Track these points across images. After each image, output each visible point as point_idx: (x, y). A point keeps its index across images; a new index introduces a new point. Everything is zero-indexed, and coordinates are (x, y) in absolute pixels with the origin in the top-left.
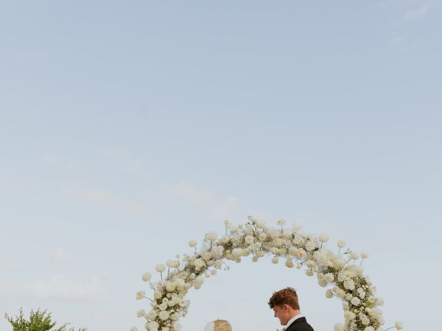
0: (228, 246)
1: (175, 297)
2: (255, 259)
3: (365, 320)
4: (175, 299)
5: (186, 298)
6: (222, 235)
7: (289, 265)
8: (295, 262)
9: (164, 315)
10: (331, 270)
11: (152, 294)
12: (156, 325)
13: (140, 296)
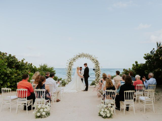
0: (79, 56)
1: (72, 63)
2: (83, 58)
3: (97, 66)
4: (72, 64)
5: (73, 63)
6: (78, 55)
7: (88, 59)
8: (88, 58)
9: (70, 66)
10: (93, 60)
11: (68, 63)
12: (69, 67)
13: (67, 63)
